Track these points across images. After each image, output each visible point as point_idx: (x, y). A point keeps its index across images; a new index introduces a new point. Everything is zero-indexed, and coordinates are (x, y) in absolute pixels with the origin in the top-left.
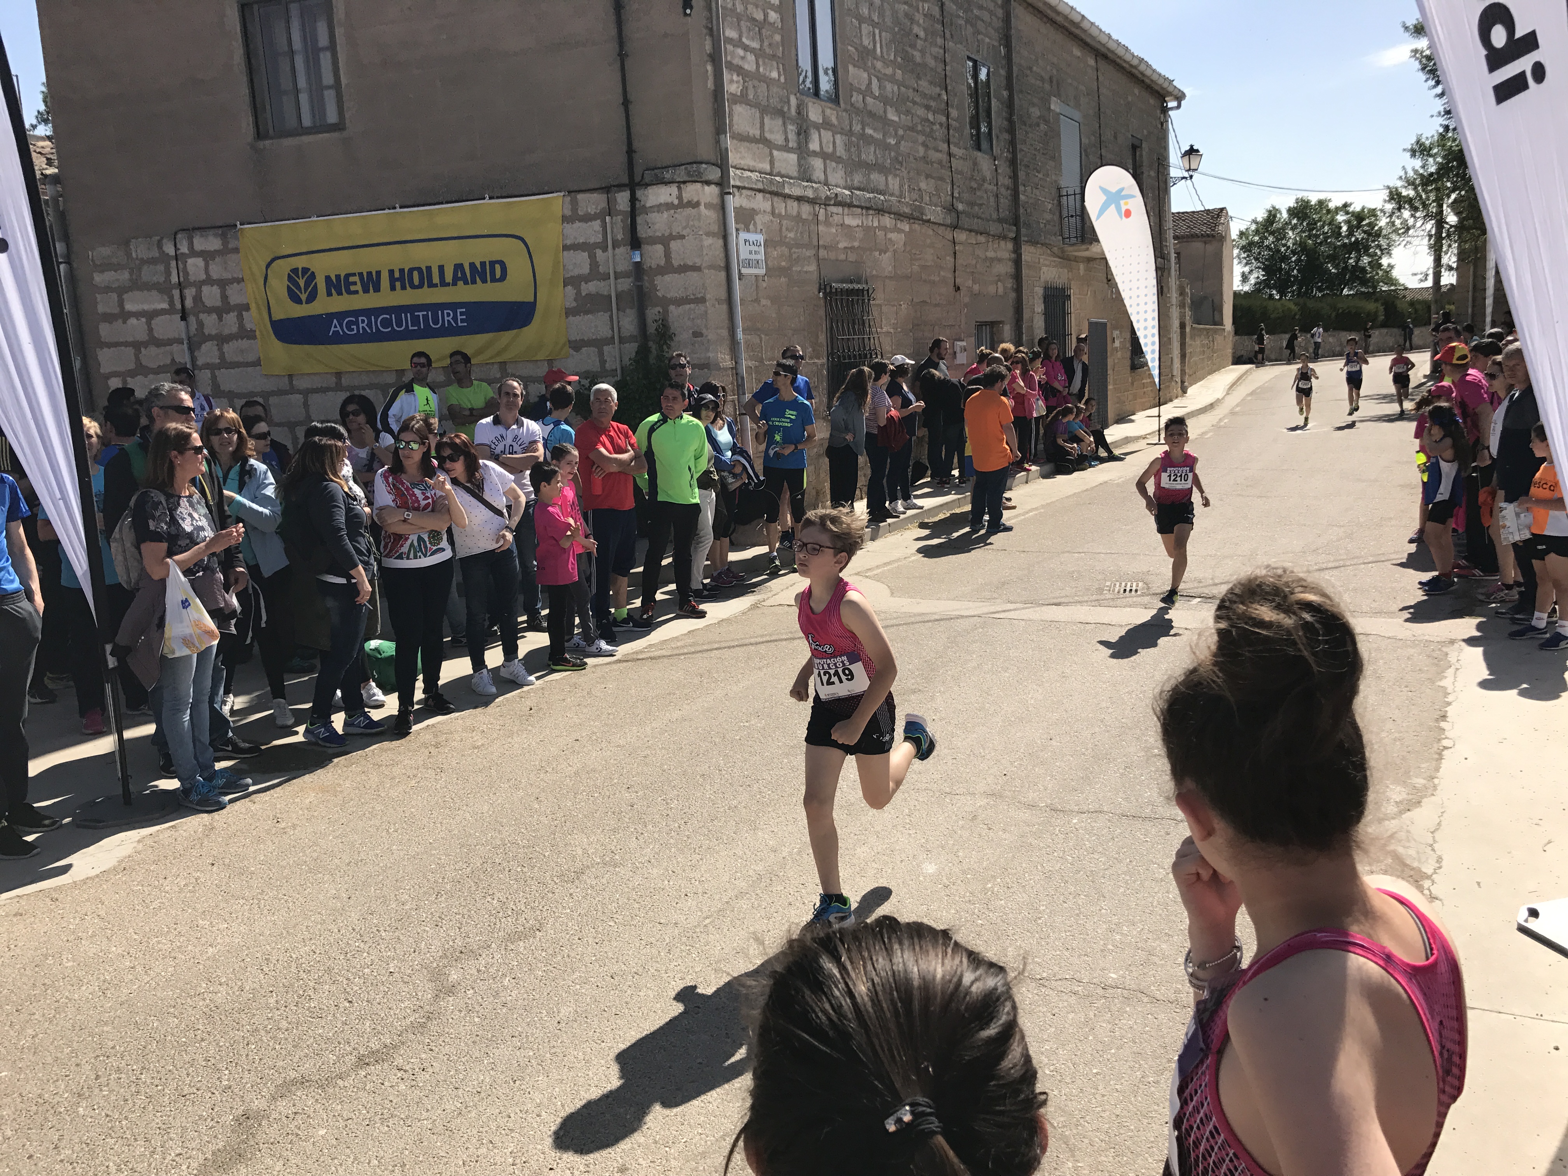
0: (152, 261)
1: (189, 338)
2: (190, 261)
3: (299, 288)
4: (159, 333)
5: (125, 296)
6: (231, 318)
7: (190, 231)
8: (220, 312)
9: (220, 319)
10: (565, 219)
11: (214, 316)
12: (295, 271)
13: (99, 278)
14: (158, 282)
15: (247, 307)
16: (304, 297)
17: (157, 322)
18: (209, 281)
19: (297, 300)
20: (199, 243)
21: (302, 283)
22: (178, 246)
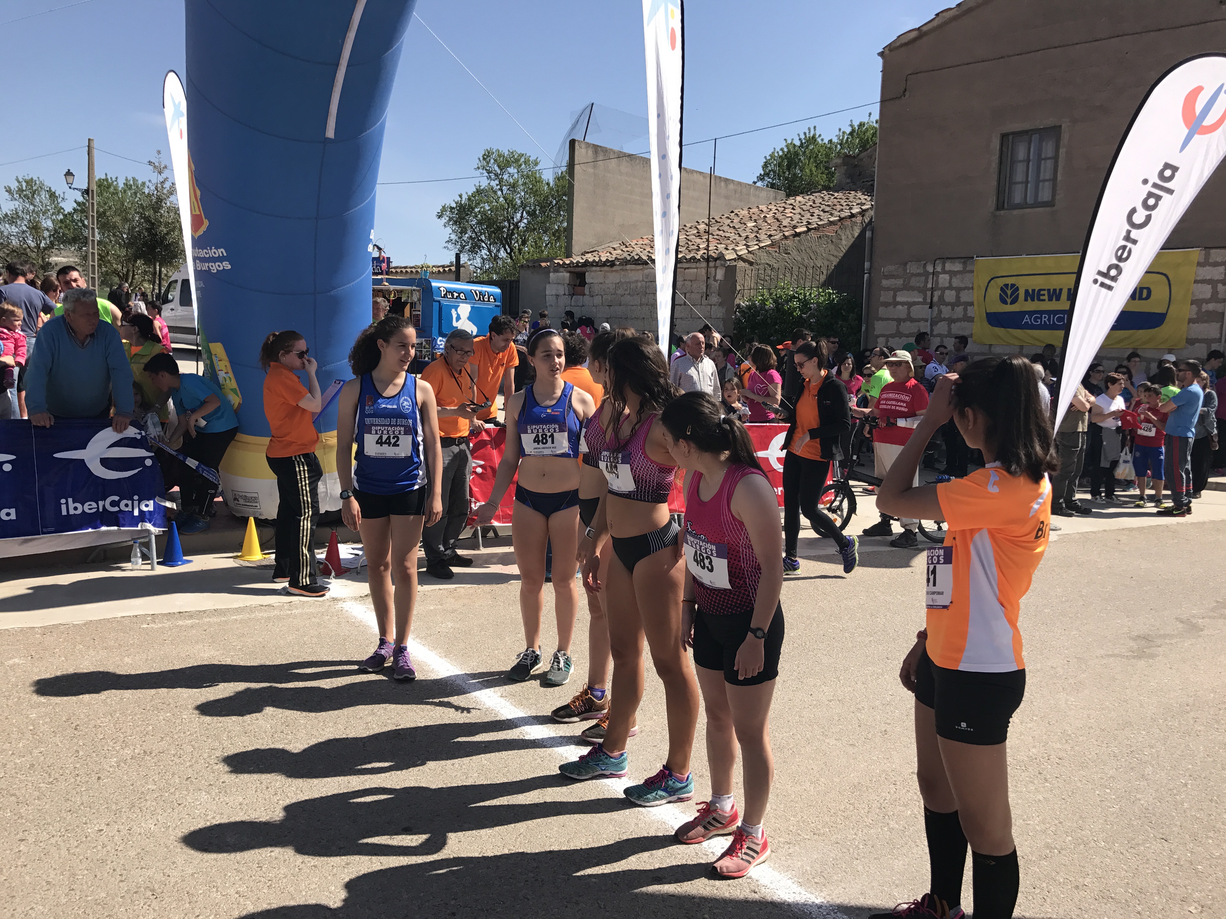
0: (919, 275)
1: (931, 319)
2: (941, 276)
3: (1006, 294)
4: (913, 315)
5: (898, 293)
6: (959, 310)
7: (944, 259)
8: (953, 305)
9: (953, 309)
10: (1199, 264)
11: (950, 307)
12: (1006, 285)
13: (885, 283)
14: (919, 287)
15: (972, 304)
16: (1009, 301)
17: (914, 308)
18: (950, 288)
19: (1004, 302)
20: (949, 266)
21: (1009, 292)
22: (936, 267)
